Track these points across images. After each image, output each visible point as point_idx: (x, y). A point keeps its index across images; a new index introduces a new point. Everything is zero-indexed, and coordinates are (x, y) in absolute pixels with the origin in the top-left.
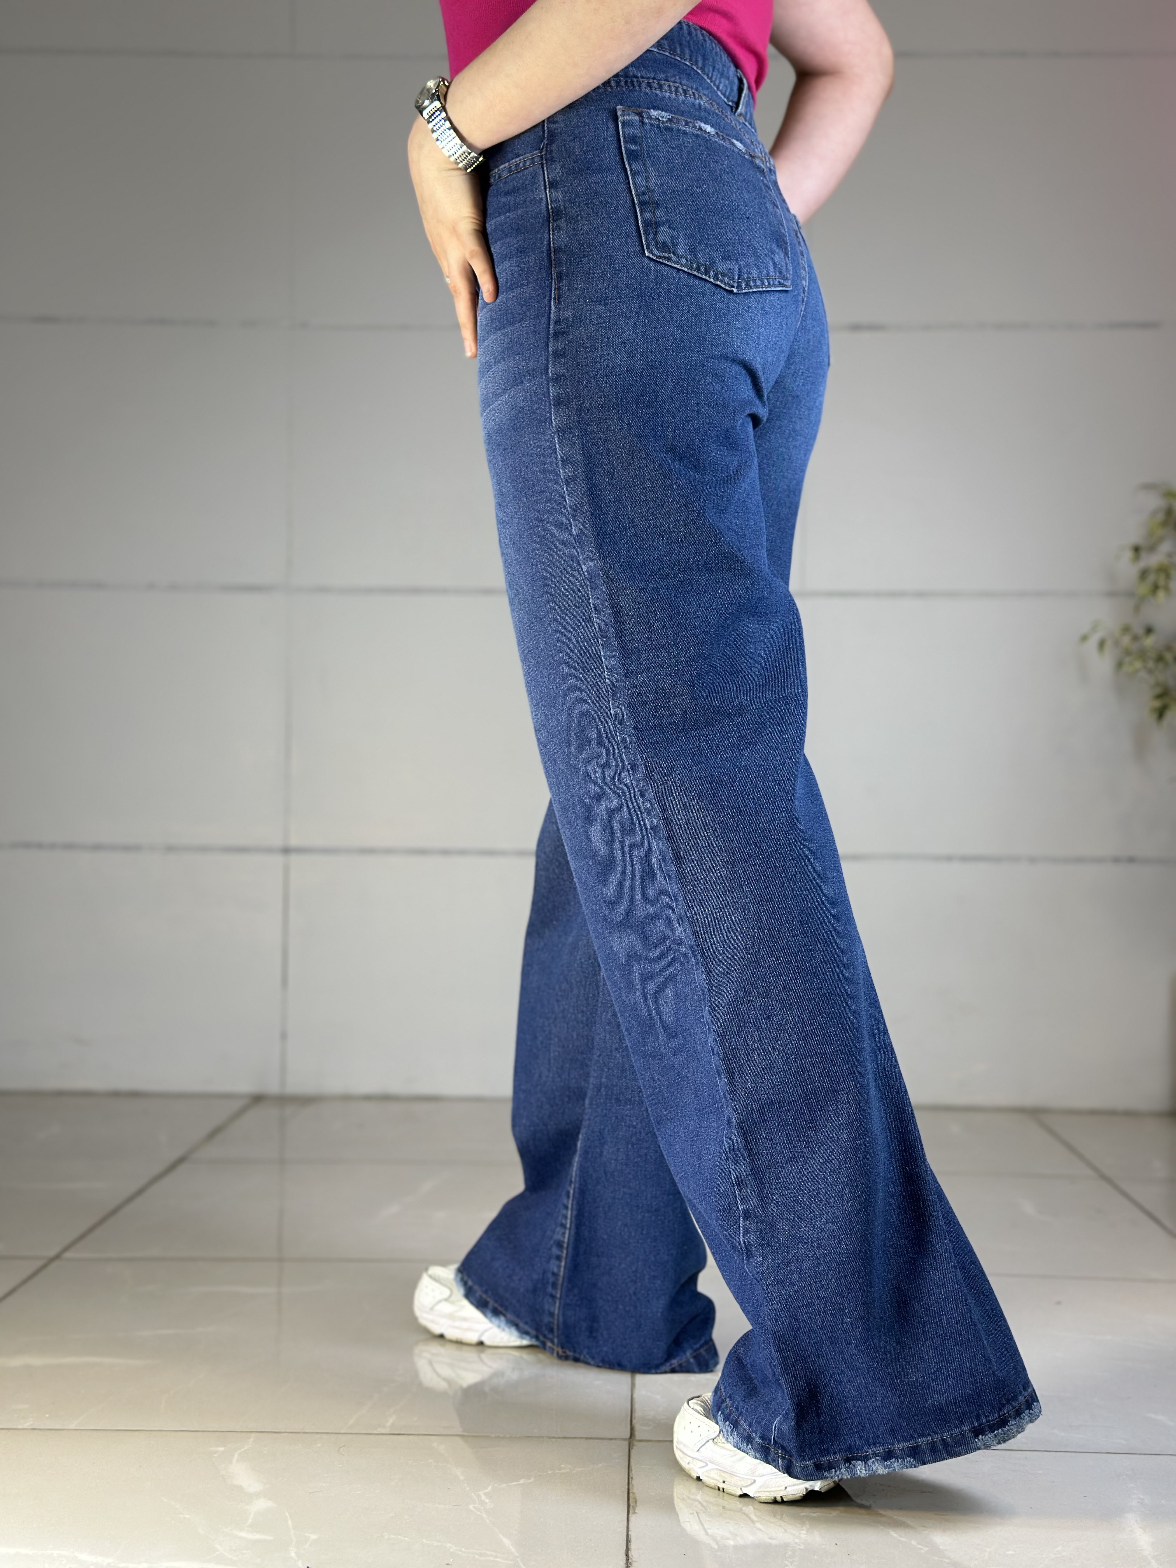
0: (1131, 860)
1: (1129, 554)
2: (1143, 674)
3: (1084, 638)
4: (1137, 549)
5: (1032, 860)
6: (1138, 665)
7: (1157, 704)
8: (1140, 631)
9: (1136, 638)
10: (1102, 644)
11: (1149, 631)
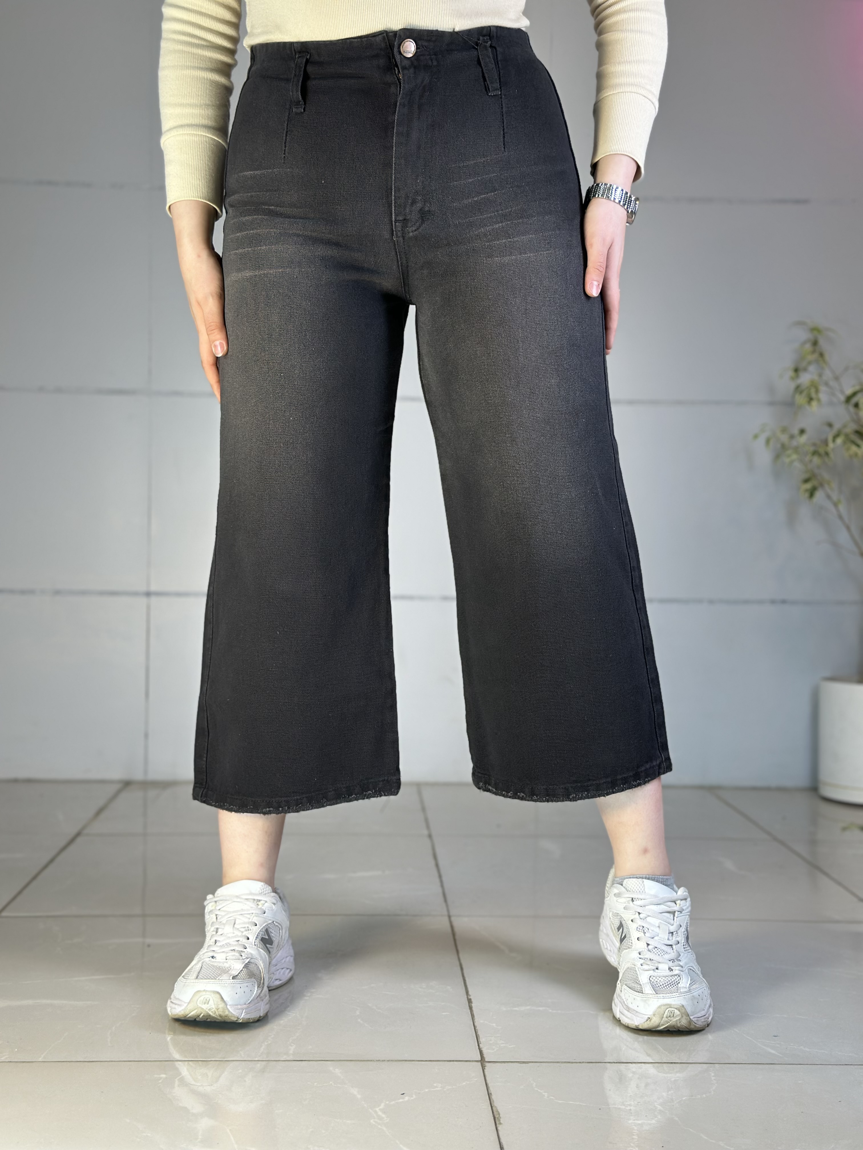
0: (784, 602)
1: (791, 373)
2: (797, 464)
3: (756, 437)
4: (796, 370)
5: (711, 602)
6: (794, 457)
7: (808, 486)
8: (796, 432)
9: (792, 437)
10: (768, 441)
11: (802, 432)
